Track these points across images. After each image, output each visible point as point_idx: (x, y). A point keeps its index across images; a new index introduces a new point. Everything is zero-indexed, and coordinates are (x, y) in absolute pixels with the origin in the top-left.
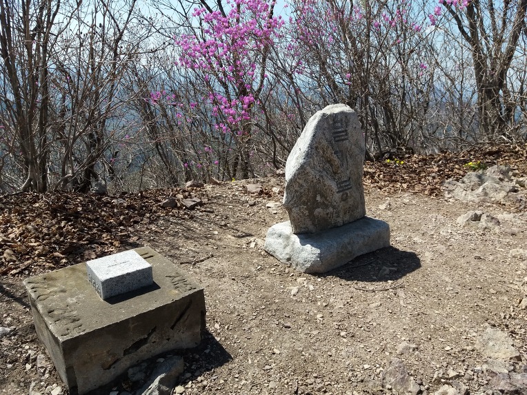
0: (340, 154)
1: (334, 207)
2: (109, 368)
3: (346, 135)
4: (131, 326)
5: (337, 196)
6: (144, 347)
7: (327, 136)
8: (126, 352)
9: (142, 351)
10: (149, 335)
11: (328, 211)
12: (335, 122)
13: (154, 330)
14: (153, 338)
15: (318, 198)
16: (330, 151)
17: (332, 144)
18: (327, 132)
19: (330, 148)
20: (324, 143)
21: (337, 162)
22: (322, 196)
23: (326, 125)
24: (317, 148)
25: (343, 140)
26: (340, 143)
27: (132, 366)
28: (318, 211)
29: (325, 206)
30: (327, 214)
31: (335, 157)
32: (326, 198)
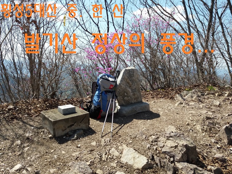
0: (131, 81)
1: (131, 97)
2: (64, 131)
3: (134, 75)
4: (70, 120)
5: (131, 94)
6: (73, 127)
7: (127, 76)
8: (68, 127)
9: (72, 128)
10: (74, 123)
11: (129, 98)
12: (129, 72)
13: (76, 122)
14: (75, 124)
15: (125, 94)
16: (128, 80)
17: (129, 78)
18: (127, 74)
19: (128, 79)
20: (126, 77)
21: (131, 83)
22: (127, 93)
23: (126, 72)
24: (124, 79)
25: (132, 77)
26: (132, 78)
27: (70, 131)
28: (126, 98)
29: (128, 97)
30: (129, 99)
31: (130, 82)
32: (128, 94)
